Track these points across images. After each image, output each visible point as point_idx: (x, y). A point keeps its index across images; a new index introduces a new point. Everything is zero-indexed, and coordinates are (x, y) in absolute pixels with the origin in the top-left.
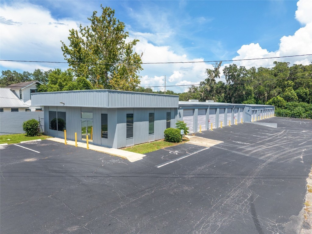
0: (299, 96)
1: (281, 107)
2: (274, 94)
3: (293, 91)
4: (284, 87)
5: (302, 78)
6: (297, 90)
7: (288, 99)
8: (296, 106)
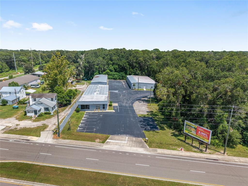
0: (115, 69)
1: (109, 75)
2: (106, 68)
3: (112, 67)
4: (108, 65)
5: (115, 60)
6: (113, 66)
7: (111, 71)
8: (115, 75)
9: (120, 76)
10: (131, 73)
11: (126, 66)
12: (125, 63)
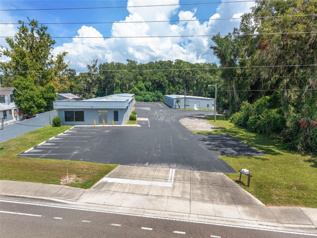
0: (146, 87)
1: (137, 95)
2: (132, 85)
4: (137, 81)
5: (147, 74)
6: (145, 83)
10: (171, 92)
12: (162, 77)
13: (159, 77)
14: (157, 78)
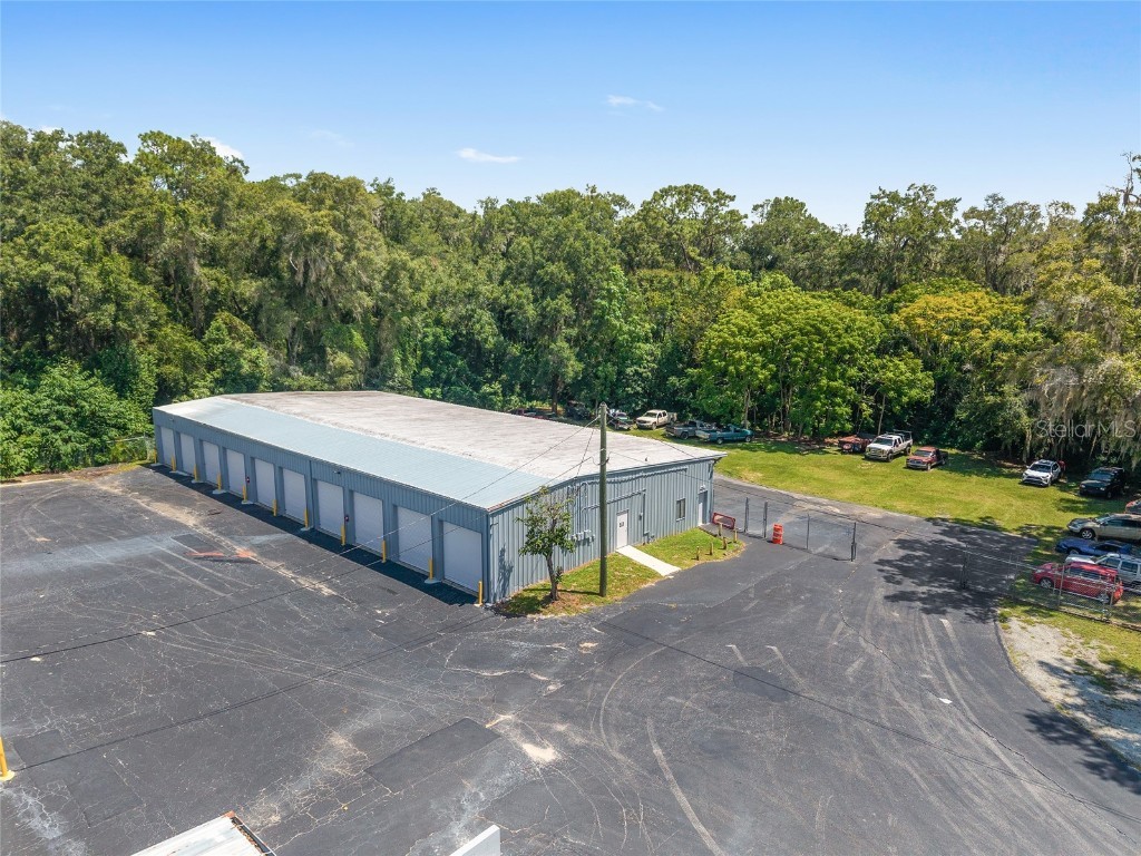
9: (40, 420)
10: (172, 370)
11: (110, 295)
12: (90, 256)
13: (65, 256)
14: (48, 267)
